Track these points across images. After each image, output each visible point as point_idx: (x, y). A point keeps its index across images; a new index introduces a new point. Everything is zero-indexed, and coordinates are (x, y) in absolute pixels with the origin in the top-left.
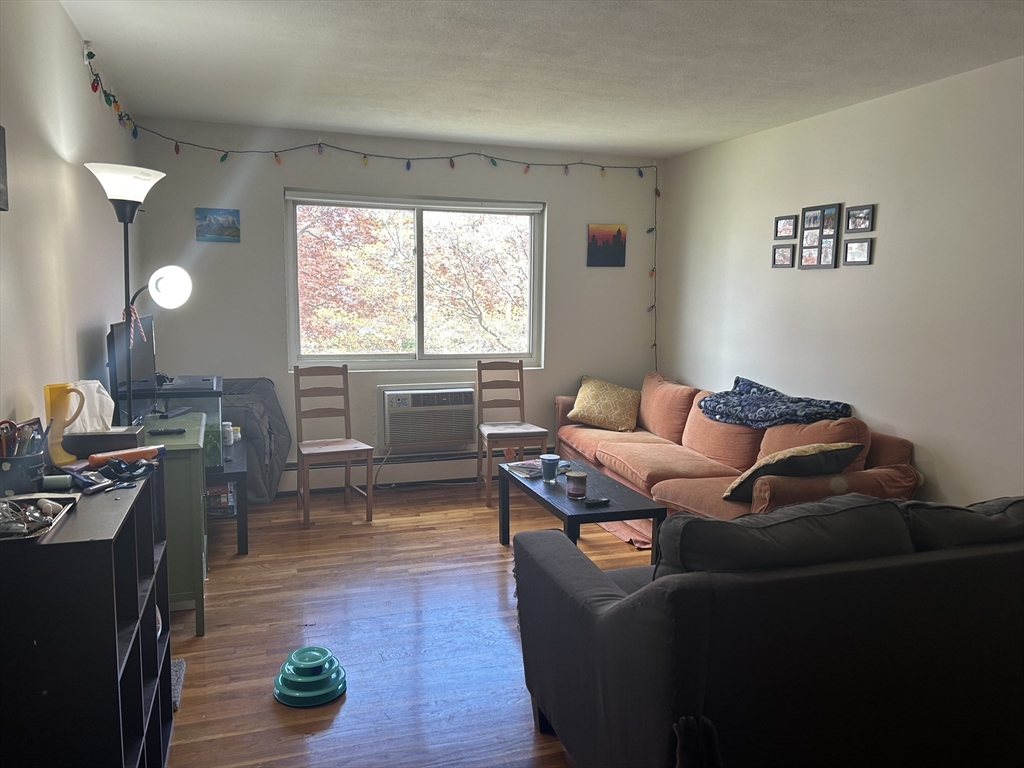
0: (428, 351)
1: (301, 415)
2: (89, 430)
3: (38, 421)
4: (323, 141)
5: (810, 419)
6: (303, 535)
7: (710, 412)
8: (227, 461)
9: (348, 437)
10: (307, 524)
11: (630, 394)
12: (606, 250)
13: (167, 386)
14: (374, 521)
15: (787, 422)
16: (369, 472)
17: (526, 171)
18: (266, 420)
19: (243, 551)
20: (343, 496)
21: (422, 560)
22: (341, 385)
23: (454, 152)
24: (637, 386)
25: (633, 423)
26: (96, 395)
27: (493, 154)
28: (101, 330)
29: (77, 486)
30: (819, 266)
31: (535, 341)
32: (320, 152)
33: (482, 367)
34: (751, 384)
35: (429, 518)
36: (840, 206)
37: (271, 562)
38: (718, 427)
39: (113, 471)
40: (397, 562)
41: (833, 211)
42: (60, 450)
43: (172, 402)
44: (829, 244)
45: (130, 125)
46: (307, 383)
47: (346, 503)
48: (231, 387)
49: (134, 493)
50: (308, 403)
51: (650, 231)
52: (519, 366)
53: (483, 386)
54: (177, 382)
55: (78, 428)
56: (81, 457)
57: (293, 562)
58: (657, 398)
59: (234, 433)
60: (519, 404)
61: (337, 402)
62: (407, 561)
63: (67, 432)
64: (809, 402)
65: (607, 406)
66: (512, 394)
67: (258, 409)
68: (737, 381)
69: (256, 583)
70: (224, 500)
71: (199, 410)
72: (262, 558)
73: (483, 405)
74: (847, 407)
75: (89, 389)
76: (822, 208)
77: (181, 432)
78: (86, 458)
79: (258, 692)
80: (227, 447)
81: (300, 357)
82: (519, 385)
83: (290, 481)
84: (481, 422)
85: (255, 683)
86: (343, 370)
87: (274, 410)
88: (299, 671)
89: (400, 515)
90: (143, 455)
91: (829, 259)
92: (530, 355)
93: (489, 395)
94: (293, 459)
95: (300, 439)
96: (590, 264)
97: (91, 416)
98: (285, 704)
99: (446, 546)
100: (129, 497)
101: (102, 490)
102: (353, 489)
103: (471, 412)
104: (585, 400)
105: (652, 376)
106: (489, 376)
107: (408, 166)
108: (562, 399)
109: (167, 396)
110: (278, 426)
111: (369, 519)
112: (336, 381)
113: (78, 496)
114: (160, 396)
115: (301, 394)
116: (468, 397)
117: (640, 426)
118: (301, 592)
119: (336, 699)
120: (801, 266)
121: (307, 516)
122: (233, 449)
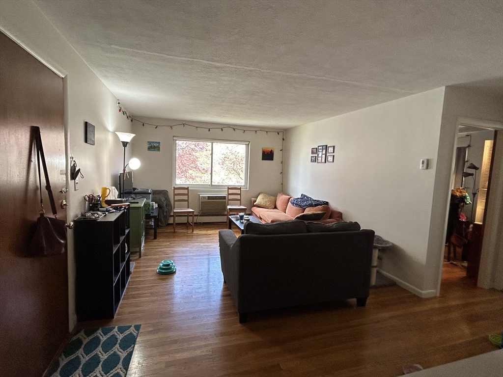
0: (213, 184)
1: (175, 201)
2: (112, 199)
3: (99, 196)
4: (184, 123)
5: (316, 205)
6: (173, 235)
7: (293, 204)
8: (152, 213)
9: (188, 208)
10: (174, 232)
11: (273, 198)
12: (268, 156)
13: (136, 191)
14: (194, 232)
15: (310, 206)
16: (193, 219)
17: (244, 132)
18: (165, 202)
19: (155, 238)
20: (186, 225)
21: (205, 242)
22: (187, 193)
23: (222, 127)
24: (275, 196)
25: (274, 207)
26: (114, 190)
27: (234, 127)
28: (118, 175)
29: (107, 211)
30: (322, 162)
31: (246, 182)
32: (184, 126)
33: (229, 189)
34: (305, 196)
35: (210, 232)
36: (327, 146)
37: (163, 241)
38: (295, 208)
39: (116, 208)
40: (198, 242)
41: (325, 147)
42: (104, 203)
43: (138, 195)
44: (324, 156)
45: (130, 119)
46: (177, 192)
47: (187, 227)
48: (155, 192)
49: (120, 213)
50: (177, 198)
51: (281, 150)
52: (240, 189)
53: (229, 194)
54: (139, 190)
55: (109, 198)
56: (109, 205)
57: (169, 241)
58: (281, 199)
59: (156, 206)
60: (240, 200)
61: (185, 198)
62: (201, 242)
63: (106, 199)
64: (318, 201)
65: (266, 201)
66: (238, 197)
67: (163, 199)
68: (302, 195)
69: (157, 246)
70: (150, 223)
71: (143, 197)
72: (160, 240)
73: (229, 200)
74: (327, 202)
75: (112, 189)
76: (322, 146)
77: (138, 203)
78: (110, 205)
79: (153, 271)
80: (153, 209)
81: (176, 184)
82: (240, 194)
83: (171, 221)
84: (228, 205)
85: (153, 269)
86: (187, 189)
87: (167, 199)
88: (164, 265)
89: (202, 231)
90: (124, 205)
91: (323, 161)
92: (245, 186)
93: (231, 197)
94: (172, 214)
95: (174, 208)
96: (263, 159)
97: (112, 195)
98: (160, 273)
99: (213, 239)
100: (119, 214)
101: (113, 212)
102: (189, 224)
103: (225, 202)
104: (259, 200)
105: (280, 193)
106: (231, 191)
107: (209, 130)
108: (253, 199)
109: (136, 194)
110: (169, 204)
111: (193, 231)
112: (185, 192)
113: (107, 213)
114: (134, 193)
115: (175, 195)
116: (224, 198)
117: (275, 208)
118: (169, 249)
119: (173, 273)
120: (318, 162)
121: (174, 230)
122: (155, 210)
